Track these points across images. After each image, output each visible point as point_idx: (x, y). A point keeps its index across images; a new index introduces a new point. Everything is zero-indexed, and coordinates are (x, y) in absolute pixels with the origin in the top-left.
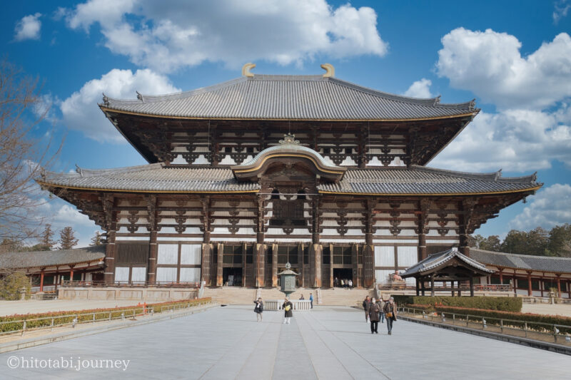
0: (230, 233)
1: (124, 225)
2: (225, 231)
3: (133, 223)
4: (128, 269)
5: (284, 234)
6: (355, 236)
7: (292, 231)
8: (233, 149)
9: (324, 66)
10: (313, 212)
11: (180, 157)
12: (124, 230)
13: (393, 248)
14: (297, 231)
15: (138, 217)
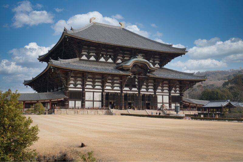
0: (111, 89)
1: (72, 84)
2: (110, 88)
3: (75, 83)
4: (74, 102)
5: (129, 90)
6: (151, 91)
7: (132, 89)
8: (104, 55)
9: (121, 23)
10: (138, 82)
11: (84, 56)
12: (72, 86)
13: (162, 96)
14: (133, 89)
15: (77, 81)
